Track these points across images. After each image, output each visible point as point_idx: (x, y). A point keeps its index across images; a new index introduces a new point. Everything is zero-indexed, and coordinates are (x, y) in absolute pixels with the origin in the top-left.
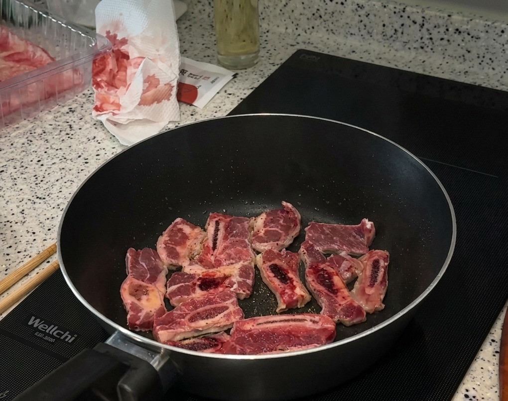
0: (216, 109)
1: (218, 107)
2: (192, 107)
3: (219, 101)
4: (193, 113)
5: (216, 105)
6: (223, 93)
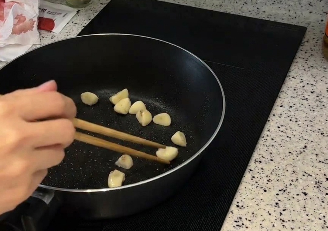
0: (67, 34)
1: (69, 32)
2: (52, 33)
3: (69, 28)
4: (53, 37)
5: (67, 31)
6: (70, 23)
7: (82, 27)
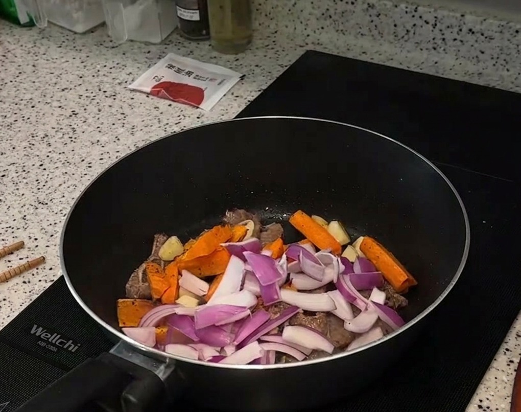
0: (223, 112)
1: (225, 110)
2: (199, 110)
3: (225, 104)
4: (199, 116)
6: (230, 96)
7: (247, 102)
